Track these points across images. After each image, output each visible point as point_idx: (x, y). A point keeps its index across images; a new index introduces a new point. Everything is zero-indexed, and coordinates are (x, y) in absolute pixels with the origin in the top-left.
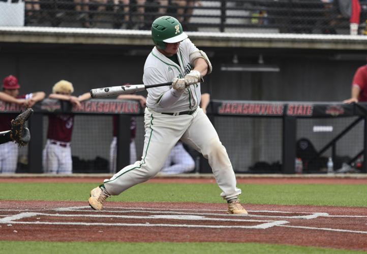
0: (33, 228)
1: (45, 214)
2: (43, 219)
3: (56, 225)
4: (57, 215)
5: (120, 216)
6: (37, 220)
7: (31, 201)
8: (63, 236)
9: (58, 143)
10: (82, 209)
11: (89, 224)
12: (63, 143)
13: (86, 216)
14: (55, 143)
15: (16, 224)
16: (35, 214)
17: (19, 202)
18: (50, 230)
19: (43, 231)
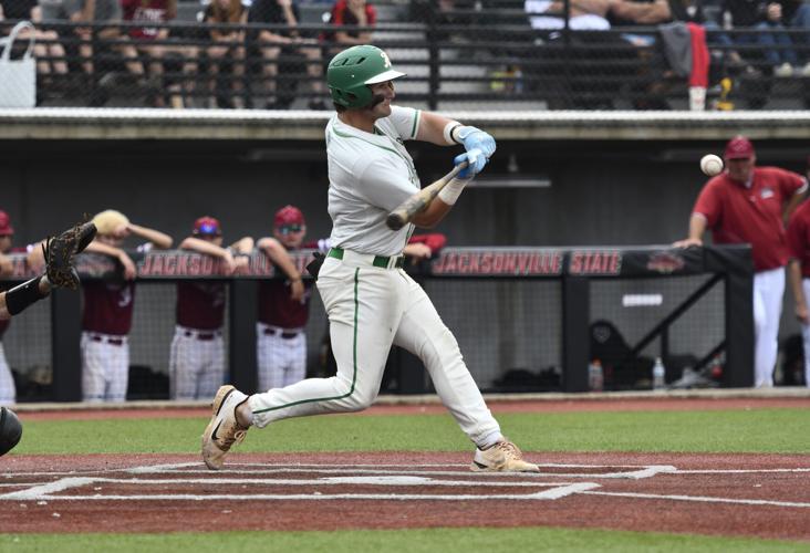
0: (91, 509)
1: (109, 480)
2: (107, 489)
3: (135, 501)
4: (134, 481)
5: (261, 481)
6: (96, 492)
7: (75, 456)
8: (155, 523)
9: (105, 338)
10: (181, 469)
11: (201, 498)
12: (114, 338)
13: (193, 481)
14: (98, 339)
15: (55, 501)
16: (89, 480)
17: (52, 457)
18: (126, 512)
19: (111, 513)
